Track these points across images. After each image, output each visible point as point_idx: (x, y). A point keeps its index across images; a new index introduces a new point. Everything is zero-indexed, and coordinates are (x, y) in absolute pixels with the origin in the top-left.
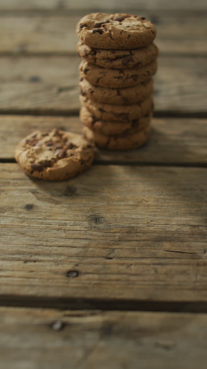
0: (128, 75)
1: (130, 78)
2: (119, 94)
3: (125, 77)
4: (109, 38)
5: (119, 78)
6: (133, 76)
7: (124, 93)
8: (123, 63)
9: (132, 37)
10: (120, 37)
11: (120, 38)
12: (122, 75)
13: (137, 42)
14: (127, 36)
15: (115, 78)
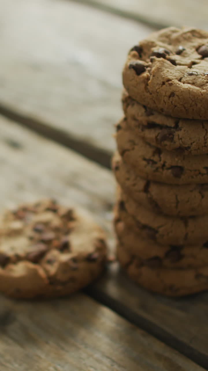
0: (165, 162)
1: (168, 169)
2: (146, 189)
3: (159, 164)
4: (143, 86)
5: (149, 161)
6: (172, 167)
7: (154, 190)
8: (156, 137)
9: (176, 98)
10: (158, 91)
11: (158, 93)
12: (156, 158)
13: (183, 109)
14: (168, 94)
15: (145, 159)
